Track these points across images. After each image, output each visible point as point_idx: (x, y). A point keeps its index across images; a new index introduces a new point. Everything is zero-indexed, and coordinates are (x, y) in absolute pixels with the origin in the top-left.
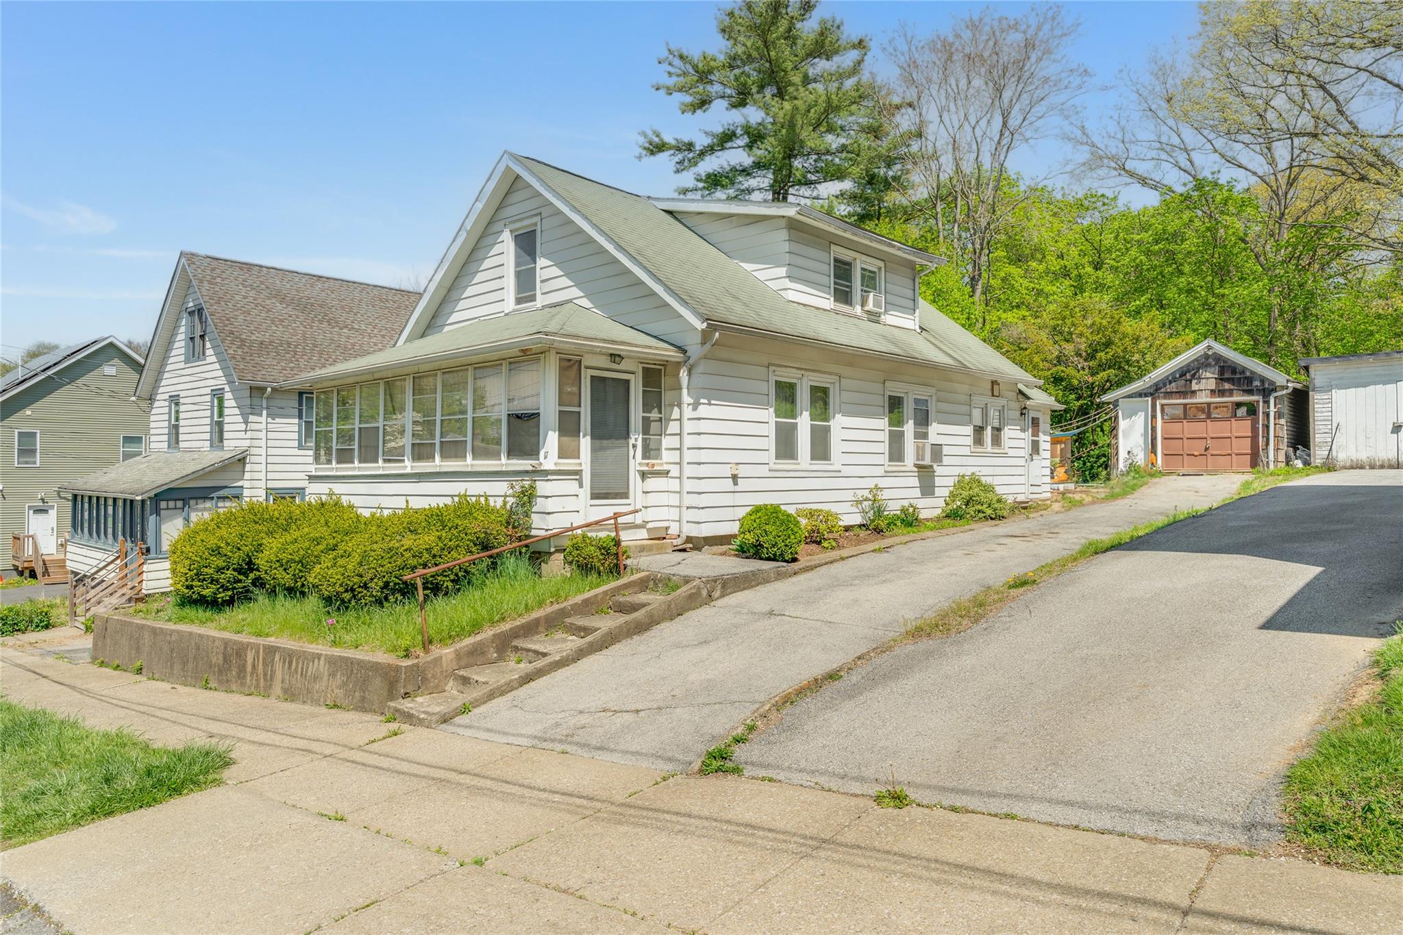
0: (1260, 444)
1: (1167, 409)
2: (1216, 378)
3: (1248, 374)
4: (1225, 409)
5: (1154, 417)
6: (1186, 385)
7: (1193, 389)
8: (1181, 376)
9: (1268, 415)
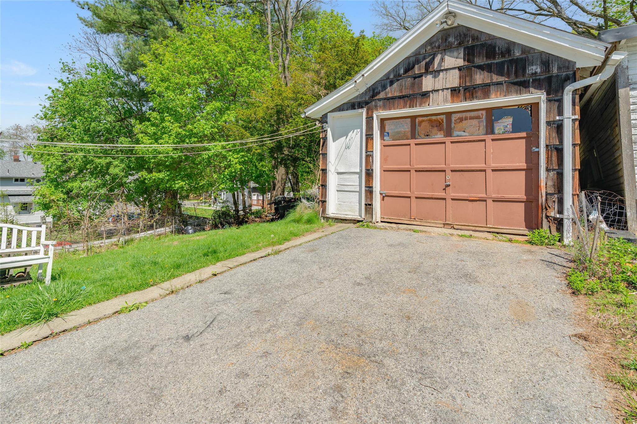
0: (543, 184)
1: (389, 127)
2: (460, 69)
3: (517, 54)
4: (475, 122)
5: (369, 137)
6: (413, 85)
7: (424, 89)
8: (406, 71)
9: (559, 128)
